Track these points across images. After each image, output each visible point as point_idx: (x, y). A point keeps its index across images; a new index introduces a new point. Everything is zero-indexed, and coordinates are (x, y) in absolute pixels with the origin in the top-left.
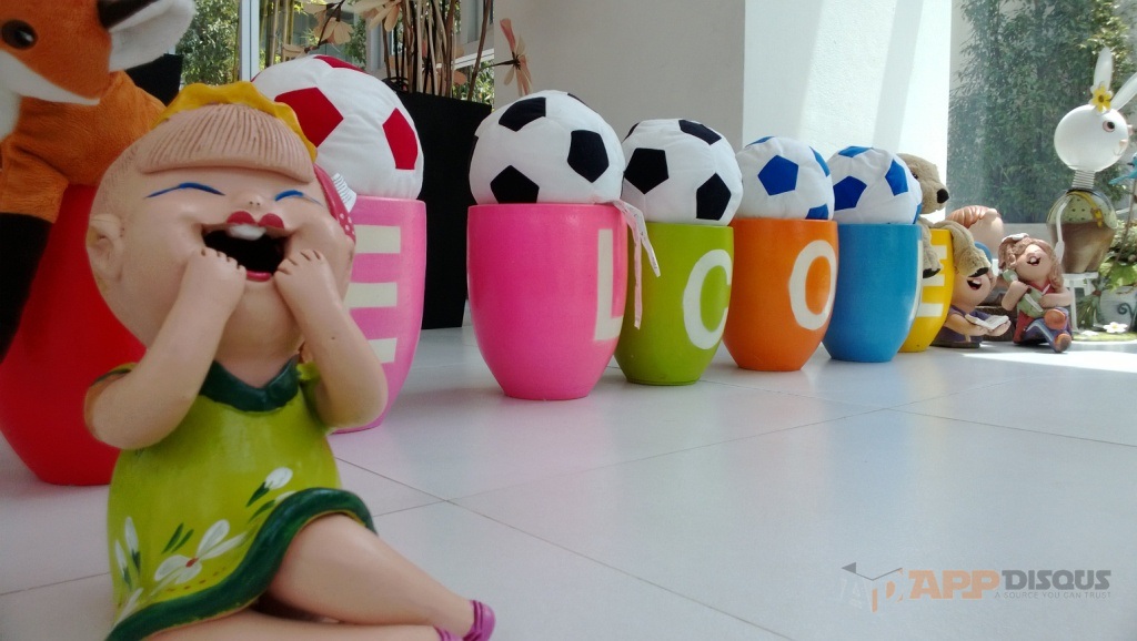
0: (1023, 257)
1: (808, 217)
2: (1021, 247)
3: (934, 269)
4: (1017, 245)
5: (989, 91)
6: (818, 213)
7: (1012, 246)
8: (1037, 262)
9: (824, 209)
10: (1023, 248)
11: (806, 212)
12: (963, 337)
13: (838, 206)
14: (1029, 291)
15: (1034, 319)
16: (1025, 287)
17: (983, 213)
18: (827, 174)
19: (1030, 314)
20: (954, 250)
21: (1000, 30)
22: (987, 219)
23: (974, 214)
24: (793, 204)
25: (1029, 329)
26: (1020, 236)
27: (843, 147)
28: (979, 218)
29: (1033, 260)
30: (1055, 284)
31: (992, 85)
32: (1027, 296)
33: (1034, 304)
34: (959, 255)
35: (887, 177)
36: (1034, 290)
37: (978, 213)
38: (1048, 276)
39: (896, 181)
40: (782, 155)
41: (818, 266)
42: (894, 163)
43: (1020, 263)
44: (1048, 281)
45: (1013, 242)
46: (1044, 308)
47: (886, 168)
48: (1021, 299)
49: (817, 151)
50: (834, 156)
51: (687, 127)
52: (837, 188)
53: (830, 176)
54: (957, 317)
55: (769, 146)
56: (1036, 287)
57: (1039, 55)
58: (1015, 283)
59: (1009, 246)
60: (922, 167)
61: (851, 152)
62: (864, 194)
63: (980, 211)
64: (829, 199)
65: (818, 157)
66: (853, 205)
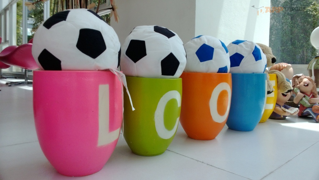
0: (302, 83)
1: (218, 72)
2: (301, 79)
3: (271, 91)
4: (300, 78)
5: (276, 24)
6: (223, 70)
7: (298, 79)
8: (308, 85)
9: (226, 68)
10: (302, 79)
11: (217, 70)
12: (280, 116)
13: (232, 65)
14: (304, 97)
15: (307, 108)
16: (303, 95)
17: (286, 66)
18: (227, 52)
19: (305, 106)
20: (278, 82)
21: (280, 6)
22: (287, 68)
23: (282, 66)
24: (212, 66)
25: (305, 111)
26: (301, 75)
27: (234, 40)
28: (284, 67)
29: (306, 84)
30: (314, 94)
31: (277, 22)
32: (304, 99)
33: (307, 102)
34: (280, 84)
35: (253, 53)
36: (307, 96)
37: (284, 66)
38: (311, 91)
39: (256, 55)
40: (207, 44)
41: (223, 94)
42: (256, 47)
43: (301, 86)
44: (312, 93)
45: (298, 77)
46: (311, 104)
47: (252, 49)
48: (301, 100)
49: (223, 42)
50: (230, 44)
51: (158, 29)
52: (231, 58)
53: (228, 53)
54: (278, 108)
55: (201, 40)
56: (307, 95)
57: (291, 13)
58: (299, 93)
59: (296, 79)
60: (265, 48)
61: (237, 42)
62: (243, 61)
63: (285, 65)
64: (228, 63)
65: (223, 45)
66: (238, 65)
